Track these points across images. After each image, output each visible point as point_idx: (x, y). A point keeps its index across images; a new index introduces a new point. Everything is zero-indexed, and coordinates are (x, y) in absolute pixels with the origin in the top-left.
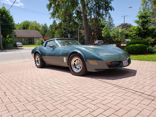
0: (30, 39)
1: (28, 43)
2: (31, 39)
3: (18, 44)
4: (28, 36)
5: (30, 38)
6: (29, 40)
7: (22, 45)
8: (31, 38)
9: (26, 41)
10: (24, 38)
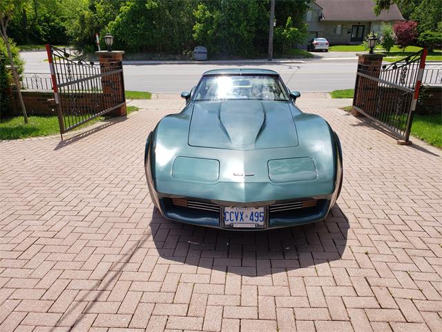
0: (358, 27)
1: (353, 40)
2: (364, 26)
3: (317, 44)
4: (354, 19)
5: (359, 23)
6: (355, 30)
7: (327, 47)
8: (363, 22)
9: (345, 32)
10: (343, 23)
